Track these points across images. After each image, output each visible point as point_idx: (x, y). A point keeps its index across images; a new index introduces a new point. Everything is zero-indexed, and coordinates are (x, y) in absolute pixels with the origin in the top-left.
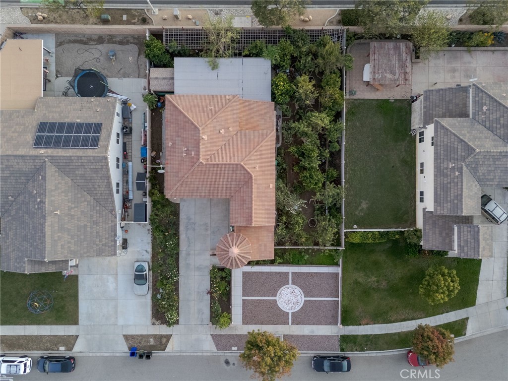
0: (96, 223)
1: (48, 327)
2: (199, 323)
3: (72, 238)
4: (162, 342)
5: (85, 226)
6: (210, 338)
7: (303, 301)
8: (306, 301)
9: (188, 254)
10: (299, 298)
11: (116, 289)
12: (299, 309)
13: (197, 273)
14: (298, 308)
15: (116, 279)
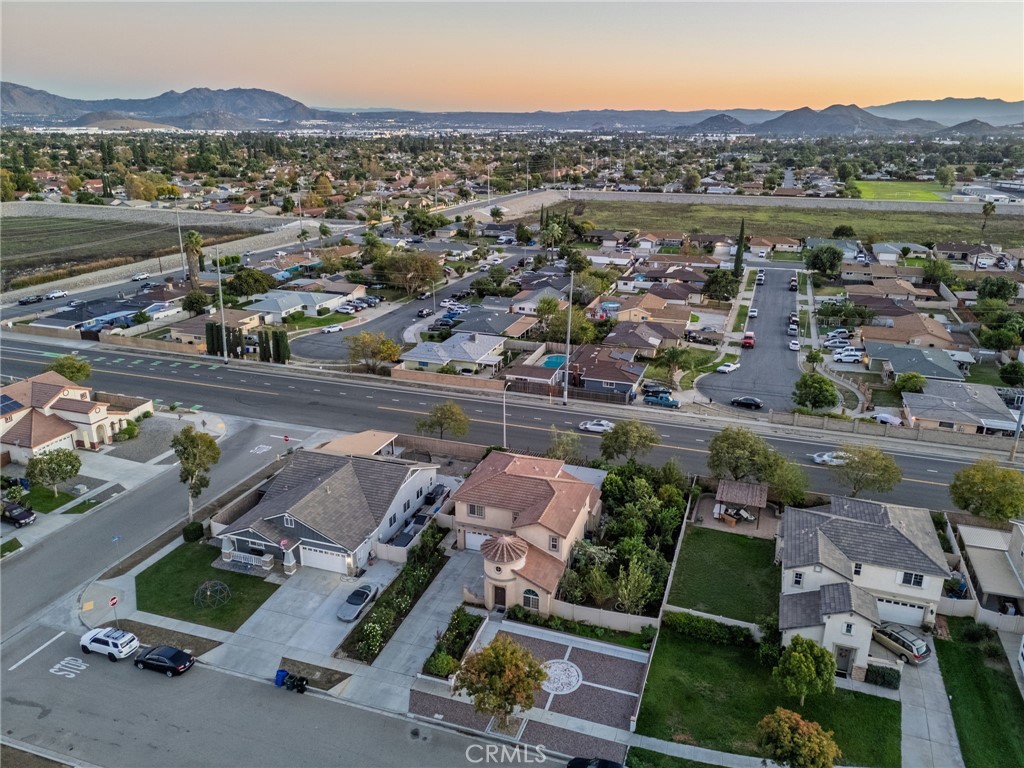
0: (355, 518)
1: (193, 625)
2: (402, 671)
3: (325, 513)
4: (332, 679)
5: (343, 514)
6: (407, 693)
7: (579, 684)
8: (582, 684)
9: (433, 598)
10: (574, 680)
11: (315, 609)
12: (568, 692)
13: (433, 618)
14: (566, 691)
15: (323, 600)
